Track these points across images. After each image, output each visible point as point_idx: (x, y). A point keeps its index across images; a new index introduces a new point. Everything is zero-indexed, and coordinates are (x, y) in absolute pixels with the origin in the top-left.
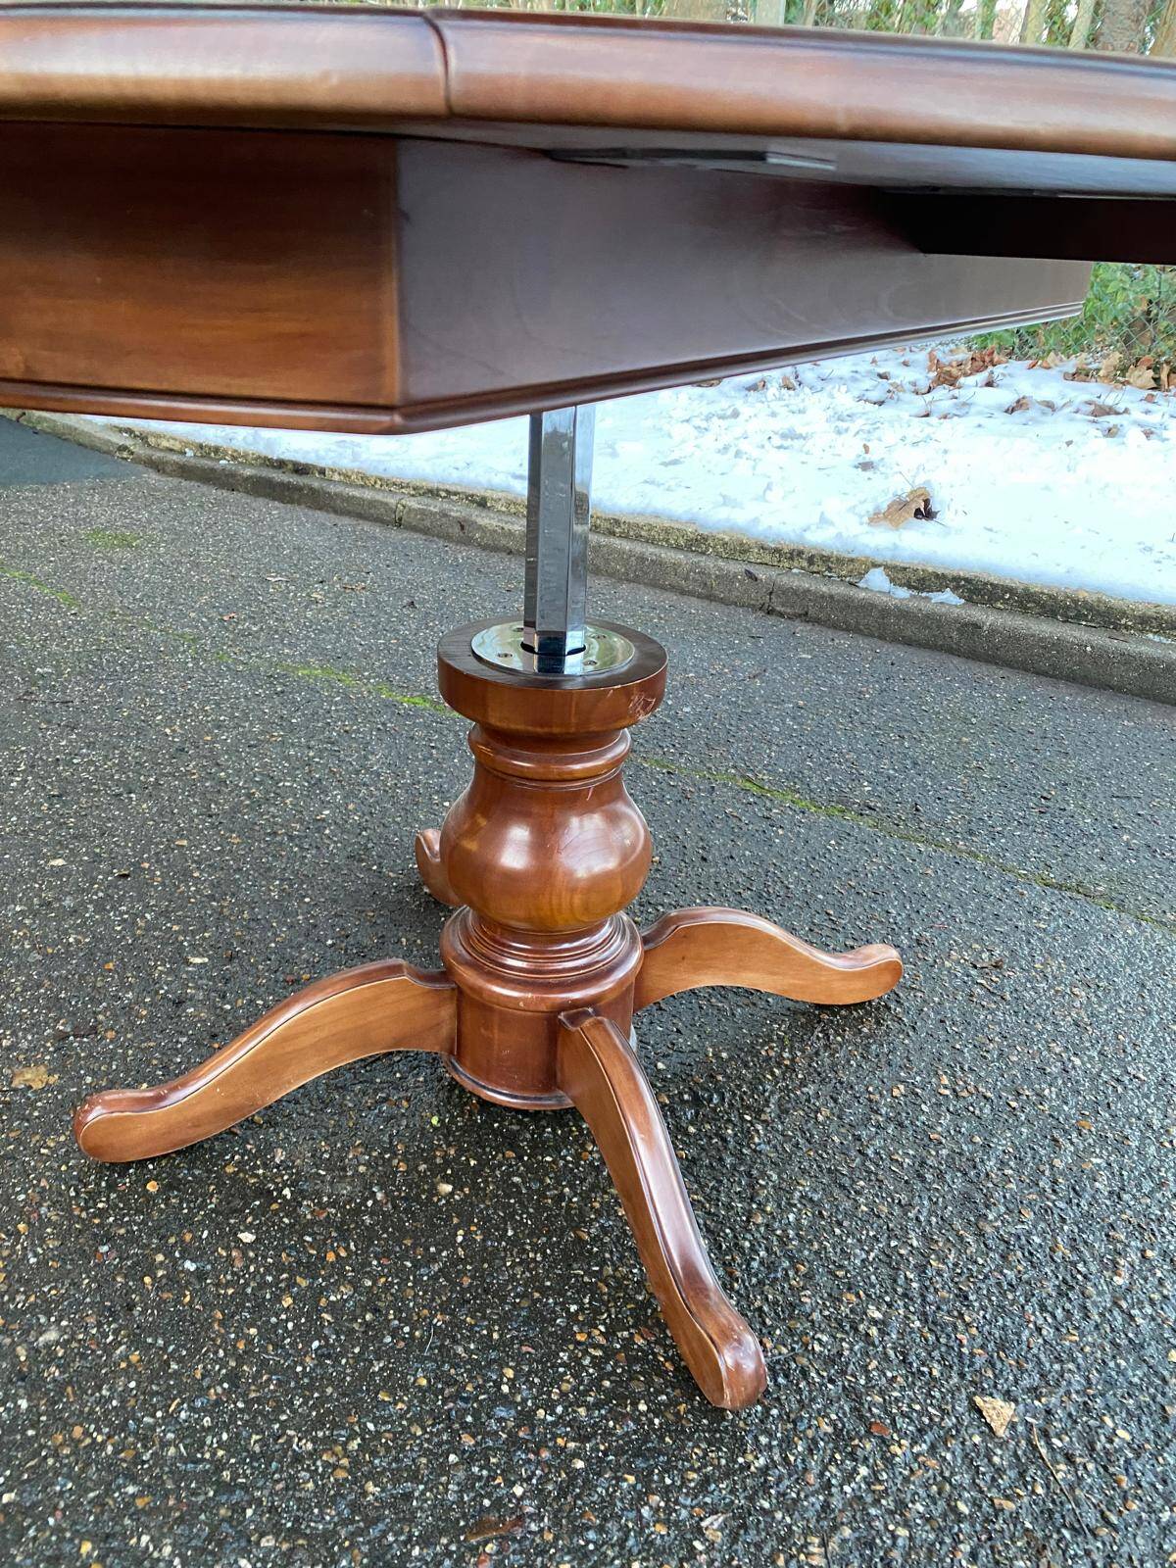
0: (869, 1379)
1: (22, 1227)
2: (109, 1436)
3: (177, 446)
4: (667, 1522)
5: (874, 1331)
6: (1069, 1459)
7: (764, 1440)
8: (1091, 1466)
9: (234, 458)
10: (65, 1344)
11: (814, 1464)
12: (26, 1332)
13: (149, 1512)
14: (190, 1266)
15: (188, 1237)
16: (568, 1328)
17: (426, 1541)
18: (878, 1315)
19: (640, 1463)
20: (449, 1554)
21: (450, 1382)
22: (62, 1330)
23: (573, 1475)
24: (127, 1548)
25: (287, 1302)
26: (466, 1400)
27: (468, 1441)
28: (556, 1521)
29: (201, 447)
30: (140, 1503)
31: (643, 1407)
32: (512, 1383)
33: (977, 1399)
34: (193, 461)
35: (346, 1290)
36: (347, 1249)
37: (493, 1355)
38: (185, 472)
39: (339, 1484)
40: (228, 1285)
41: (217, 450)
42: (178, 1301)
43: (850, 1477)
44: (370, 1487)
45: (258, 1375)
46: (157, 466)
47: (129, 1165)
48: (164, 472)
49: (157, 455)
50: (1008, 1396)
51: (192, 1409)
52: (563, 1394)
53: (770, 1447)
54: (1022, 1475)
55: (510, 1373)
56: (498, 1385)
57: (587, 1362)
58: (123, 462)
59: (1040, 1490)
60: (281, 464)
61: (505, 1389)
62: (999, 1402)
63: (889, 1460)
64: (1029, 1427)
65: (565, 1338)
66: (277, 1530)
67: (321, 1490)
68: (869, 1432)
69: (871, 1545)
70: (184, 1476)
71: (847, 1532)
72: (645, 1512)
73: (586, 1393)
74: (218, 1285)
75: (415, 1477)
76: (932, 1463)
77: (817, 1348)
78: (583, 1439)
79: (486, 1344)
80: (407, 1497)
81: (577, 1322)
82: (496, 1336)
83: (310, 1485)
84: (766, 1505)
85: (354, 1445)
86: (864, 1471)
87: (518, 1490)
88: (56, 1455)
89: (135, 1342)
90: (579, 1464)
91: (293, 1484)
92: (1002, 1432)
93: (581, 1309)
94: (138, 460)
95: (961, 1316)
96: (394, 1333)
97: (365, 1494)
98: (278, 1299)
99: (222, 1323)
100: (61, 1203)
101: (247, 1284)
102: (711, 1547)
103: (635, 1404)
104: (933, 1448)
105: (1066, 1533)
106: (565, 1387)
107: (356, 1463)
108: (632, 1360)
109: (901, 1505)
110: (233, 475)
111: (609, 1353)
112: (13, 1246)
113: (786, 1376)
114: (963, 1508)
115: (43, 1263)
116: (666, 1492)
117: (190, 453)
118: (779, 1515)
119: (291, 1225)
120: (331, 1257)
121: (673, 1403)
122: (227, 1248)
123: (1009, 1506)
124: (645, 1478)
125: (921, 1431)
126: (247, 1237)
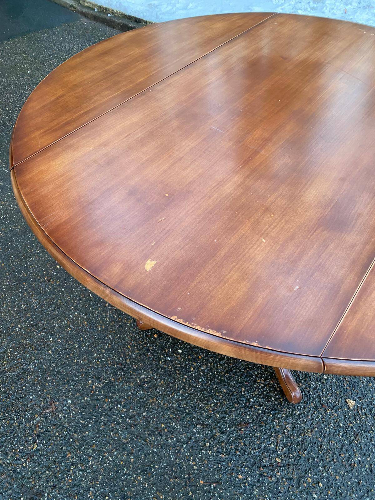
0: (323, 394)
1: (129, 347)
2: (161, 401)
3: (91, 6)
4: (279, 426)
5: (325, 382)
6: (366, 415)
7: (299, 408)
8: (370, 417)
9: (113, 13)
10: (146, 378)
11: (310, 414)
12: (137, 375)
13: (174, 418)
14: (169, 359)
15: (167, 351)
16: (255, 379)
17: (230, 427)
18: (326, 378)
19: (273, 412)
20: (235, 430)
21: (231, 391)
22: (145, 374)
23: (259, 414)
24: (171, 426)
25: (192, 369)
26: (235, 396)
27: (236, 406)
28: (256, 425)
29: (100, 7)
30: (171, 416)
31: (273, 399)
32: (244, 392)
33: (347, 400)
34: (98, 14)
35: (205, 367)
36: (203, 355)
37: (240, 385)
38: (96, 18)
39: (211, 414)
40: (178, 364)
41: (106, 9)
42: (168, 368)
43: (317, 417)
44: (217, 415)
45: (189, 388)
46: (85, 15)
47: (149, 330)
48: (88, 18)
49: (85, 10)
50: (354, 400)
51: (177, 395)
52: (255, 395)
53: (300, 409)
54: (355, 418)
55: (244, 390)
56: (241, 392)
57: (260, 387)
58: (73, 12)
59: (358, 422)
60: (130, 18)
61: (243, 393)
62: (352, 401)
63: (326, 413)
64: (358, 406)
65: (255, 381)
66: (200, 424)
67: (207, 415)
68: (322, 407)
69: (321, 432)
70: (178, 411)
71: (316, 429)
72: (274, 423)
73: (260, 395)
74: (176, 364)
75: (226, 413)
76: (336, 414)
77: (312, 385)
78: (261, 406)
79: (238, 382)
80: (225, 417)
81: (257, 377)
82: (240, 380)
83: (205, 414)
84: (300, 423)
85: (212, 405)
86: (321, 416)
87: (248, 417)
88: (151, 405)
89: (162, 379)
90: (260, 412)
91: (201, 414)
92: (351, 408)
93: (258, 373)
94: (78, 12)
95: (345, 379)
96: (217, 378)
97: (216, 416)
98: (190, 368)
99: (180, 374)
100: (135, 340)
101: (182, 364)
102: (288, 431)
103: (271, 398)
104: (336, 411)
105: (363, 432)
106: (256, 393)
107: (213, 410)
108: (270, 387)
109: (328, 424)
110: (113, 22)
111: (265, 385)
112: (128, 352)
113: (305, 392)
114: (341, 425)
115: (136, 357)
116: (279, 419)
117: (96, 10)
118: (302, 425)
119: (189, 348)
120: (200, 357)
121: (279, 398)
122: (177, 355)
123: (351, 425)
124: (274, 415)
125: (334, 407)
126: (180, 351)
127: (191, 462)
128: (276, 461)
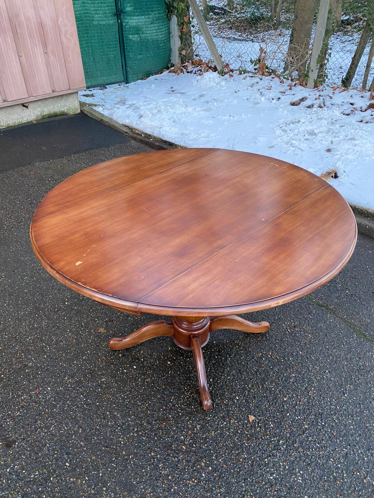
0: (232, 409)
1: (100, 360)
2: (112, 397)
3: (140, 133)
4: (191, 425)
5: (236, 401)
6: (260, 427)
7: (211, 415)
8: (263, 429)
9: (154, 139)
10: (106, 381)
11: (217, 421)
12: (100, 378)
13: (117, 409)
14: (125, 371)
15: (125, 366)
16: (184, 392)
17: (155, 421)
18: (238, 398)
19: (190, 416)
20: (158, 423)
21: (163, 398)
22: (105, 379)
23: (179, 415)
24: (114, 414)
25: (140, 380)
26: (165, 401)
27: (164, 407)
28: (175, 421)
29: (146, 134)
30: (115, 408)
31: (193, 407)
33: (249, 415)
34: (143, 139)
35: (149, 379)
36: (151, 372)
37: (171, 394)
38: (141, 141)
39: (144, 410)
40: (131, 375)
41: (150, 135)
42: (123, 377)
43: (222, 424)
44: (148, 412)
45: (134, 391)
46: (135, 139)
47: (117, 351)
48: (136, 141)
49: (135, 136)
50: (254, 416)
51: (124, 395)
52: (181, 403)
53: (211, 417)
54: (251, 428)
55: (173, 398)
56: (171, 399)
57: (186, 398)
58: (126, 137)
59: (253, 431)
60: (165, 142)
61: (172, 400)
62: (252, 417)
63: (230, 422)
64: (256, 421)
65: (183, 393)
66: (134, 415)
67: (141, 411)
68: (228, 417)
69: (222, 434)
70: (122, 405)
71: (219, 431)
72: (189, 423)
73: (184, 403)
74: (129, 375)
75: (155, 412)
76: (237, 424)
77: (225, 402)
78: (182, 410)
79: (170, 392)
80: (154, 414)
81: (186, 391)
82: (172, 391)
83: (140, 410)
84: (208, 425)
85: (147, 405)
86: (225, 423)
87: (170, 416)
88: (104, 399)
89: (116, 383)
90: (181, 414)
91: (137, 409)
92: (251, 421)
93: (187, 389)
94: (130, 136)
95: (252, 401)
96: (156, 388)
97: (147, 412)
98: (138, 379)
99: (129, 382)
100: (106, 356)
101: (134, 376)
102: (197, 430)
103: (192, 406)
104: (238, 422)
105: (254, 438)
106: (181, 402)
107: (147, 407)
108: (193, 399)
109: (229, 429)
110: (153, 144)
111: (190, 397)
112: (98, 363)
113: (218, 406)
114: (239, 432)
115: (103, 367)
116: (193, 420)
117: (143, 136)
118: (209, 427)
119: (142, 366)
120: (148, 373)
121: (198, 407)
122: (131, 369)
123: (247, 433)
124: (190, 418)
125: (237, 419)
126: (135, 367)
127: (120, 439)
128: (182, 448)
